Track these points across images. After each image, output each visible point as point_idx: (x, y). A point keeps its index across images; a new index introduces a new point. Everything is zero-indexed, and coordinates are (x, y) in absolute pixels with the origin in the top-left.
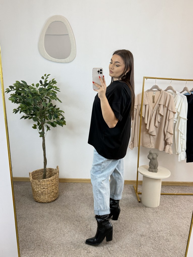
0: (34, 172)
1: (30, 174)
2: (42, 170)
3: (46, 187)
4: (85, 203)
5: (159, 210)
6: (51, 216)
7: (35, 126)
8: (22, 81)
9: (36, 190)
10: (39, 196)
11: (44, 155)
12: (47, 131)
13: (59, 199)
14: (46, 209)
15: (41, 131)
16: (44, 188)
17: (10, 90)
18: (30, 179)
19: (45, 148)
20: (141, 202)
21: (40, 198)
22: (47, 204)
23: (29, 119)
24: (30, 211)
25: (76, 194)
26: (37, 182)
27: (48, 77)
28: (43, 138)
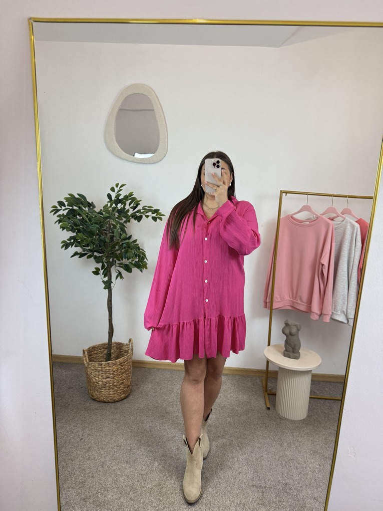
0: (90, 348)
1: (84, 352)
2: (105, 344)
3: (111, 375)
4: (175, 406)
5: (304, 425)
6: (116, 427)
7: (98, 269)
8: (78, 194)
9: (94, 380)
10: (99, 390)
11: (109, 320)
12: (116, 279)
13: (131, 397)
14: (108, 413)
15: (106, 279)
16: (108, 377)
17: (59, 208)
18: (85, 361)
19: (111, 308)
21: (101, 394)
22: (110, 404)
23: (88, 258)
24: (80, 415)
25: (160, 389)
26: (97, 366)
27: (121, 188)
28: (109, 291)
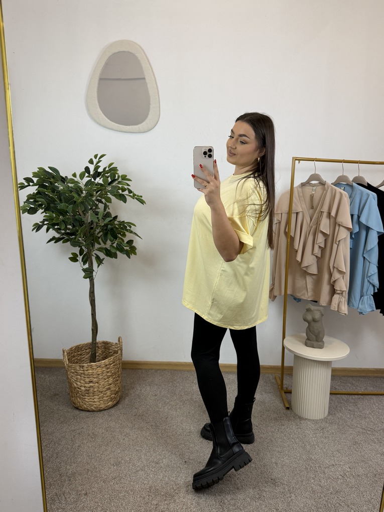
0: (73, 348)
1: (64, 353)
5: (327, 425)
7: (75, 255)
8: (49, 167)
11: (92, 314)
12: (98, 267)
15: (87, 266)
18: (65, 363)
19: (94, 300)
20: (291, 409)
27: (100, 159)
28: (90, 281)
